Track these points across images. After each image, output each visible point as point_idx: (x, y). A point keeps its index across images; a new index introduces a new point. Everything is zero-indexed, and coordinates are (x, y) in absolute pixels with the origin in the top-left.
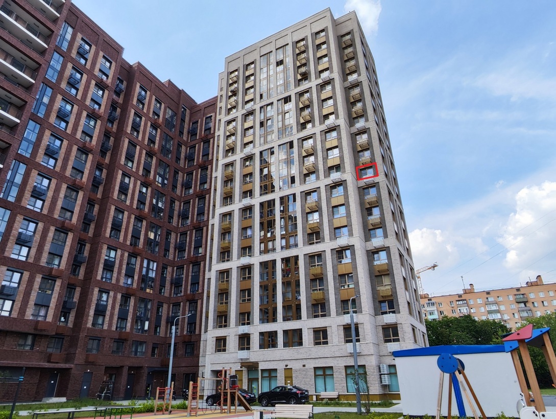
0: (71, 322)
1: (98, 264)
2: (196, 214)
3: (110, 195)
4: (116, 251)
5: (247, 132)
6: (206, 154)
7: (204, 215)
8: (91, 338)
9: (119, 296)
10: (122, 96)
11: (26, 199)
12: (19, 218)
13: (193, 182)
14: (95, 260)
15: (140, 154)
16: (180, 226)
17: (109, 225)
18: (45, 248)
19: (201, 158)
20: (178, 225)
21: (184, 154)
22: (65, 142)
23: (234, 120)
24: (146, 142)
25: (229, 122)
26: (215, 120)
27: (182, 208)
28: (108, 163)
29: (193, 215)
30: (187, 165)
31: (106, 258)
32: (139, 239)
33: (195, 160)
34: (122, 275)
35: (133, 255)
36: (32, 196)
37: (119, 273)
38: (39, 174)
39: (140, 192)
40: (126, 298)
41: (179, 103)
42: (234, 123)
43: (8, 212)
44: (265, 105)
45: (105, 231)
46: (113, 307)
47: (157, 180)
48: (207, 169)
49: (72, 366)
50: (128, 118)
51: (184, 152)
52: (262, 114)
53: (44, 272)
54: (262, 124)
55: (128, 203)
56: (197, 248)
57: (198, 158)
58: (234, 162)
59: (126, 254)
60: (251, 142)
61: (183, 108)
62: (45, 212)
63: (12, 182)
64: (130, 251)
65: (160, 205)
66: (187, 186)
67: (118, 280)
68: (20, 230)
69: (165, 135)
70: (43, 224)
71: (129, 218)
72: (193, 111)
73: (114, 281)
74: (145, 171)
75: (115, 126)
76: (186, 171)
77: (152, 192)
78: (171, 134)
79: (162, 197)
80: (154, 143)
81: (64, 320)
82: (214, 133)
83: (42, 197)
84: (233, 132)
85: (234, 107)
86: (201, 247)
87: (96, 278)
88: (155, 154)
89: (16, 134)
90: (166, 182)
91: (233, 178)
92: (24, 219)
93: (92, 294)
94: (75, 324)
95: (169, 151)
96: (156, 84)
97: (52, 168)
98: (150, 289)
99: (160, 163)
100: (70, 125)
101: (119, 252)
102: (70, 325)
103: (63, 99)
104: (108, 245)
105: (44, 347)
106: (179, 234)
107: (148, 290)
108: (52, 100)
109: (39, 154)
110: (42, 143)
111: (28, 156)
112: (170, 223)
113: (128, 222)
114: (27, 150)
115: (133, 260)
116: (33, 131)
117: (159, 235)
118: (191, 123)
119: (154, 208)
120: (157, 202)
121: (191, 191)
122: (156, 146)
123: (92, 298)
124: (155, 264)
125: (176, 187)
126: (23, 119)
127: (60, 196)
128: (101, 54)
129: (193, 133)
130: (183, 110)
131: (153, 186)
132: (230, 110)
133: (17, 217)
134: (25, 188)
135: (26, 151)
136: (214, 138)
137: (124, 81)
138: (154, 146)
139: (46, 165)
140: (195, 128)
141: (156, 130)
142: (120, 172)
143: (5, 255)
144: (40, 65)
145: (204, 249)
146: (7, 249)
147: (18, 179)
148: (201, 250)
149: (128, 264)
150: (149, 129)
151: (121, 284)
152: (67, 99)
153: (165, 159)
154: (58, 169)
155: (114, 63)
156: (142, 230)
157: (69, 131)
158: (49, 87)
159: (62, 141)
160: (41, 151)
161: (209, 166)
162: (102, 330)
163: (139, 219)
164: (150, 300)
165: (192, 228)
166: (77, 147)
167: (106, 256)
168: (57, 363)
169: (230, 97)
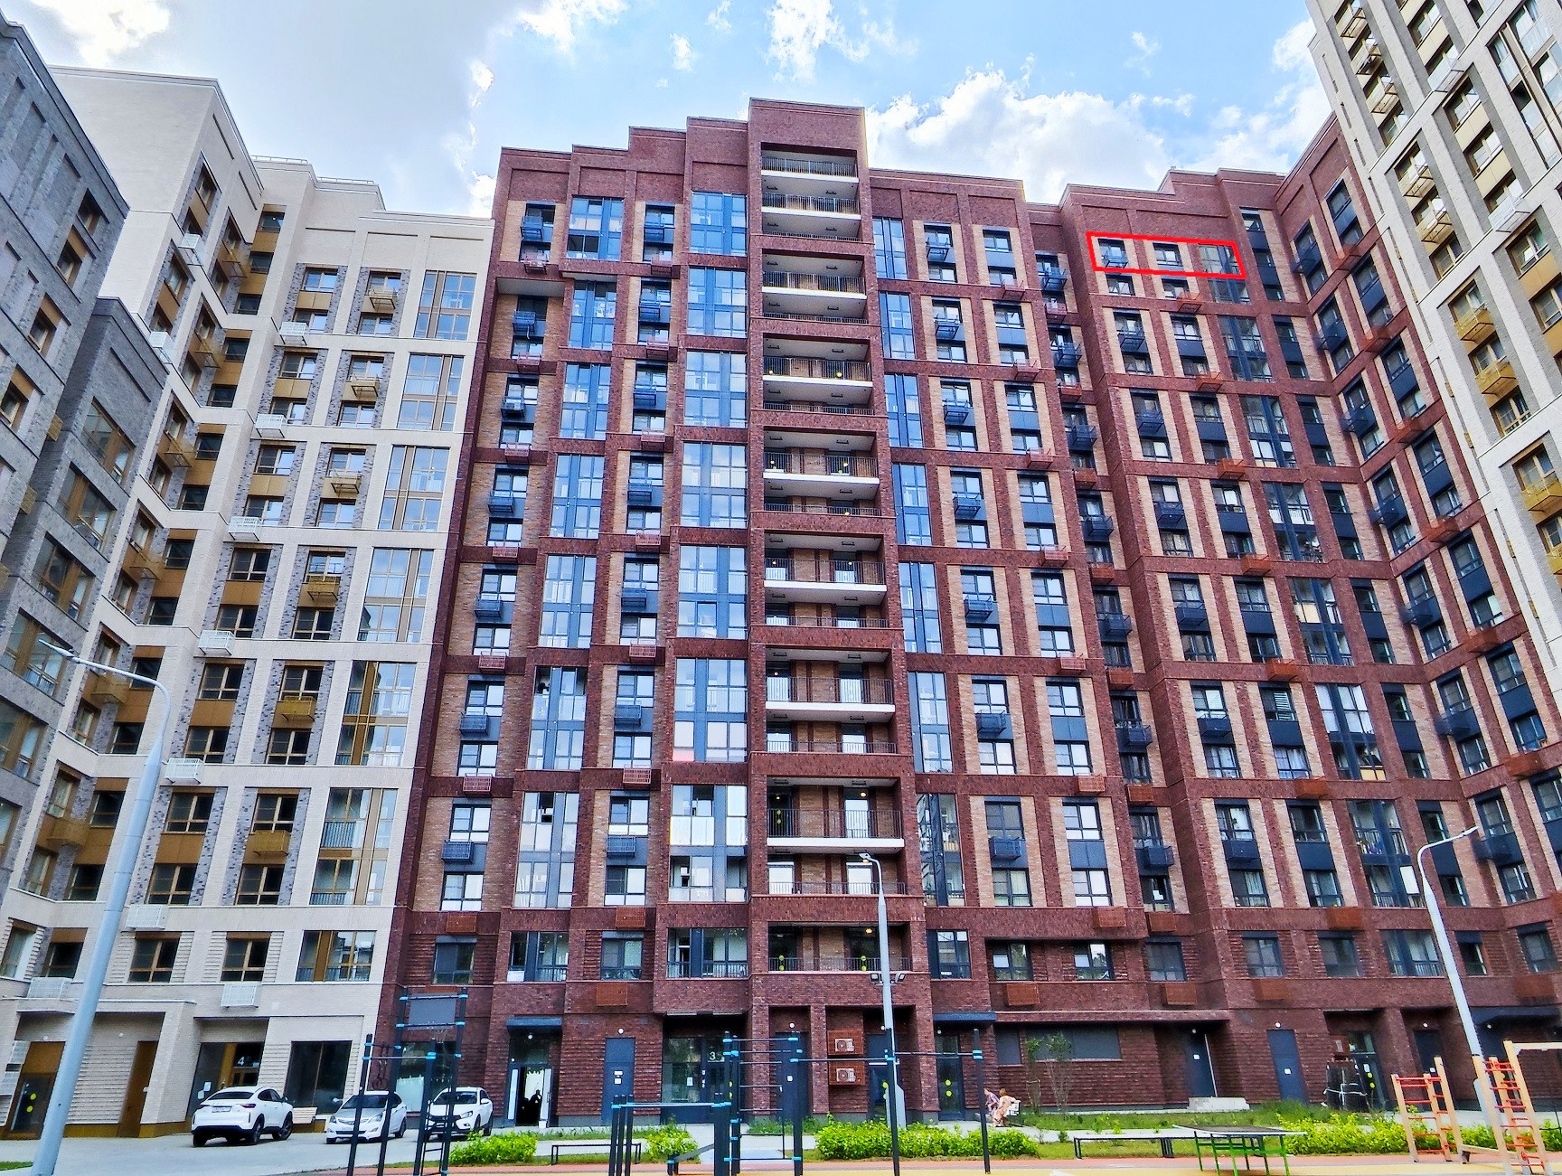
0: (1182, 899)
1: (1186, 738)
2: (1425, 497)
3: (1142, 552)
4: (1220, 688)
5: (1476, 155)
6: (1378, 305)
7: (1454, 490)
8: (1247, 935)
9: (1281, 809)
10: (1069, 295)
11: (960, 637)
12: (964, 683)
13: (1375, 408)
14: (1173, 729)
15: (1176, 411)
16: (1392, 555)
17: (1173, 627)
18: (1043, 733)
19: (1365, 324)
20: (1384, 553)
21: (1311, 342)
22: (987, 475)
23: (1414, 150)
24: (1179, 370)
25: (1401, 166)
26: (1359, 186)
27: (1374, 499)
28: (1106, 474)
29: (1418, 505)
30: (1332, 368)
31: (1202, 714)
32: (1274, 635)
33: (1353, 341)
34: (1264, 750)
35: (1274, 686)
36: (969, 625)
37: (1254, 745)
38: (963, 572)
39: (1221, 508)
40: (1304, 809)
41: (1229, 211)
42: (1419, 160)
43: (939, 678)
44: (1503, 27)
45: (1167, 645)
46: (1276, 844)
47: (1257, 454)
48: (1399, 346)
49: (1227, 1014)
50: (1106, 338)
51: (1308, 335)
52: (1507, 63)
53: (1062, 791)
54: (1520, 95)
55: (1199, 551)
56: (1478, 599)
57: (1359, 329)
58: (1475, 277)
59: (1253, 690)
60: (1509, 178)
61: (1247, 217)
62: (1009, 651)
63: (919, 612)
64: (1260, 678)
65: (1297, 518)
66: (1361, 427)
67: (1258, 766)
68: (977, 709)
69: (1226, 322)
70: (1016, 678)
71: (1219, 590)
72: (1281, 207)
73: (1248, 772)
74: (1211, 448)
75: (1084, 376)
76: (1338, 387)
77: (1256, 494)
78: (1242, 309)
79: (1295, 496)
80: (1202, 360)
81: (1161, 897)
82: (1374, 226)
83: (990, 621)
84: (1428, 184)
85: (1397, 109)
86: (1491, 592)
87: (1193, 775)
88: (1218, 389)
89: (883, 510)
90: (1286, 447)
91: (1496, 328)
92: (975, 682)
93: (1202, 820)
94: (1192, 903)
95: (1257, 358)
96: (1138, 206)
97: (985, 546)
98: (1375, 769)
99: (1244, 404)
100: (982, 432)
101: (1229, 688)
102: (1182, 907)
103: (943, 383)
104: (1189, 680)
105: (1138, 970)
106: (1400, 580)
107: (1367, 775)
108: (924, 400)
109: (945, 529)
110: (942, 501)
111: (927, 542)
112: (1354, 557)
113: (1222, 603)
114: (920, 532)
115: (1281, 700)
116: (916, 486)
117: (1334, 605)
118: (1293, 244)
119: (1284, 537)
120: (1286, 516)
121: (1382, 436)
122: (1214, 365)
123: (1205, 829)
124: (1358, 692)
125: (1328, 447)
126: (881, 473)
127: (1025, 603)
128: (977, 230)
129: (1309, 268)
130: (1248, 223)
131: (1255, 476)
132: (1386, 127)
133: (960, 683)
134: (950, 614)
135: (920, 534)
136: (1379, 241)
137: (1059, 255)
138: (1208, 369)
139: (968, 546)
140: (1309, 251)
141: (1194, 322)
142: (1143, 482)
143: (968, 773)
144: (866, 342)
145: (1505, 598)
146: (967, 759)
147: (930, 601)
148: (1496, 604)
149: (1270, 715)
150: (1171, 331)
151: (1272, 773)
152: (953, 380)
153: (1256, 385)
154: (996, 543)
155: (1014, 232)
156: (1272, 608)
157: (984, 447)
158: (906, 375)
159: (978, 475)
160: (948, 518)
161: (1402, 335)
162: (1270, 912)
163: (1251, 581)
164: (1390, 802)
165: (1433, 546)
166: (1015, 473)
167: (1197, 710)
168: (1188, 1007)
169: (1368, 88)
